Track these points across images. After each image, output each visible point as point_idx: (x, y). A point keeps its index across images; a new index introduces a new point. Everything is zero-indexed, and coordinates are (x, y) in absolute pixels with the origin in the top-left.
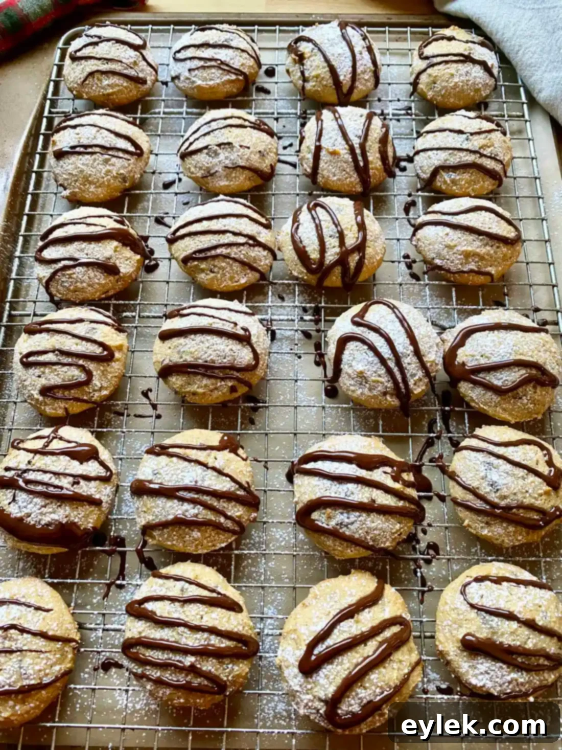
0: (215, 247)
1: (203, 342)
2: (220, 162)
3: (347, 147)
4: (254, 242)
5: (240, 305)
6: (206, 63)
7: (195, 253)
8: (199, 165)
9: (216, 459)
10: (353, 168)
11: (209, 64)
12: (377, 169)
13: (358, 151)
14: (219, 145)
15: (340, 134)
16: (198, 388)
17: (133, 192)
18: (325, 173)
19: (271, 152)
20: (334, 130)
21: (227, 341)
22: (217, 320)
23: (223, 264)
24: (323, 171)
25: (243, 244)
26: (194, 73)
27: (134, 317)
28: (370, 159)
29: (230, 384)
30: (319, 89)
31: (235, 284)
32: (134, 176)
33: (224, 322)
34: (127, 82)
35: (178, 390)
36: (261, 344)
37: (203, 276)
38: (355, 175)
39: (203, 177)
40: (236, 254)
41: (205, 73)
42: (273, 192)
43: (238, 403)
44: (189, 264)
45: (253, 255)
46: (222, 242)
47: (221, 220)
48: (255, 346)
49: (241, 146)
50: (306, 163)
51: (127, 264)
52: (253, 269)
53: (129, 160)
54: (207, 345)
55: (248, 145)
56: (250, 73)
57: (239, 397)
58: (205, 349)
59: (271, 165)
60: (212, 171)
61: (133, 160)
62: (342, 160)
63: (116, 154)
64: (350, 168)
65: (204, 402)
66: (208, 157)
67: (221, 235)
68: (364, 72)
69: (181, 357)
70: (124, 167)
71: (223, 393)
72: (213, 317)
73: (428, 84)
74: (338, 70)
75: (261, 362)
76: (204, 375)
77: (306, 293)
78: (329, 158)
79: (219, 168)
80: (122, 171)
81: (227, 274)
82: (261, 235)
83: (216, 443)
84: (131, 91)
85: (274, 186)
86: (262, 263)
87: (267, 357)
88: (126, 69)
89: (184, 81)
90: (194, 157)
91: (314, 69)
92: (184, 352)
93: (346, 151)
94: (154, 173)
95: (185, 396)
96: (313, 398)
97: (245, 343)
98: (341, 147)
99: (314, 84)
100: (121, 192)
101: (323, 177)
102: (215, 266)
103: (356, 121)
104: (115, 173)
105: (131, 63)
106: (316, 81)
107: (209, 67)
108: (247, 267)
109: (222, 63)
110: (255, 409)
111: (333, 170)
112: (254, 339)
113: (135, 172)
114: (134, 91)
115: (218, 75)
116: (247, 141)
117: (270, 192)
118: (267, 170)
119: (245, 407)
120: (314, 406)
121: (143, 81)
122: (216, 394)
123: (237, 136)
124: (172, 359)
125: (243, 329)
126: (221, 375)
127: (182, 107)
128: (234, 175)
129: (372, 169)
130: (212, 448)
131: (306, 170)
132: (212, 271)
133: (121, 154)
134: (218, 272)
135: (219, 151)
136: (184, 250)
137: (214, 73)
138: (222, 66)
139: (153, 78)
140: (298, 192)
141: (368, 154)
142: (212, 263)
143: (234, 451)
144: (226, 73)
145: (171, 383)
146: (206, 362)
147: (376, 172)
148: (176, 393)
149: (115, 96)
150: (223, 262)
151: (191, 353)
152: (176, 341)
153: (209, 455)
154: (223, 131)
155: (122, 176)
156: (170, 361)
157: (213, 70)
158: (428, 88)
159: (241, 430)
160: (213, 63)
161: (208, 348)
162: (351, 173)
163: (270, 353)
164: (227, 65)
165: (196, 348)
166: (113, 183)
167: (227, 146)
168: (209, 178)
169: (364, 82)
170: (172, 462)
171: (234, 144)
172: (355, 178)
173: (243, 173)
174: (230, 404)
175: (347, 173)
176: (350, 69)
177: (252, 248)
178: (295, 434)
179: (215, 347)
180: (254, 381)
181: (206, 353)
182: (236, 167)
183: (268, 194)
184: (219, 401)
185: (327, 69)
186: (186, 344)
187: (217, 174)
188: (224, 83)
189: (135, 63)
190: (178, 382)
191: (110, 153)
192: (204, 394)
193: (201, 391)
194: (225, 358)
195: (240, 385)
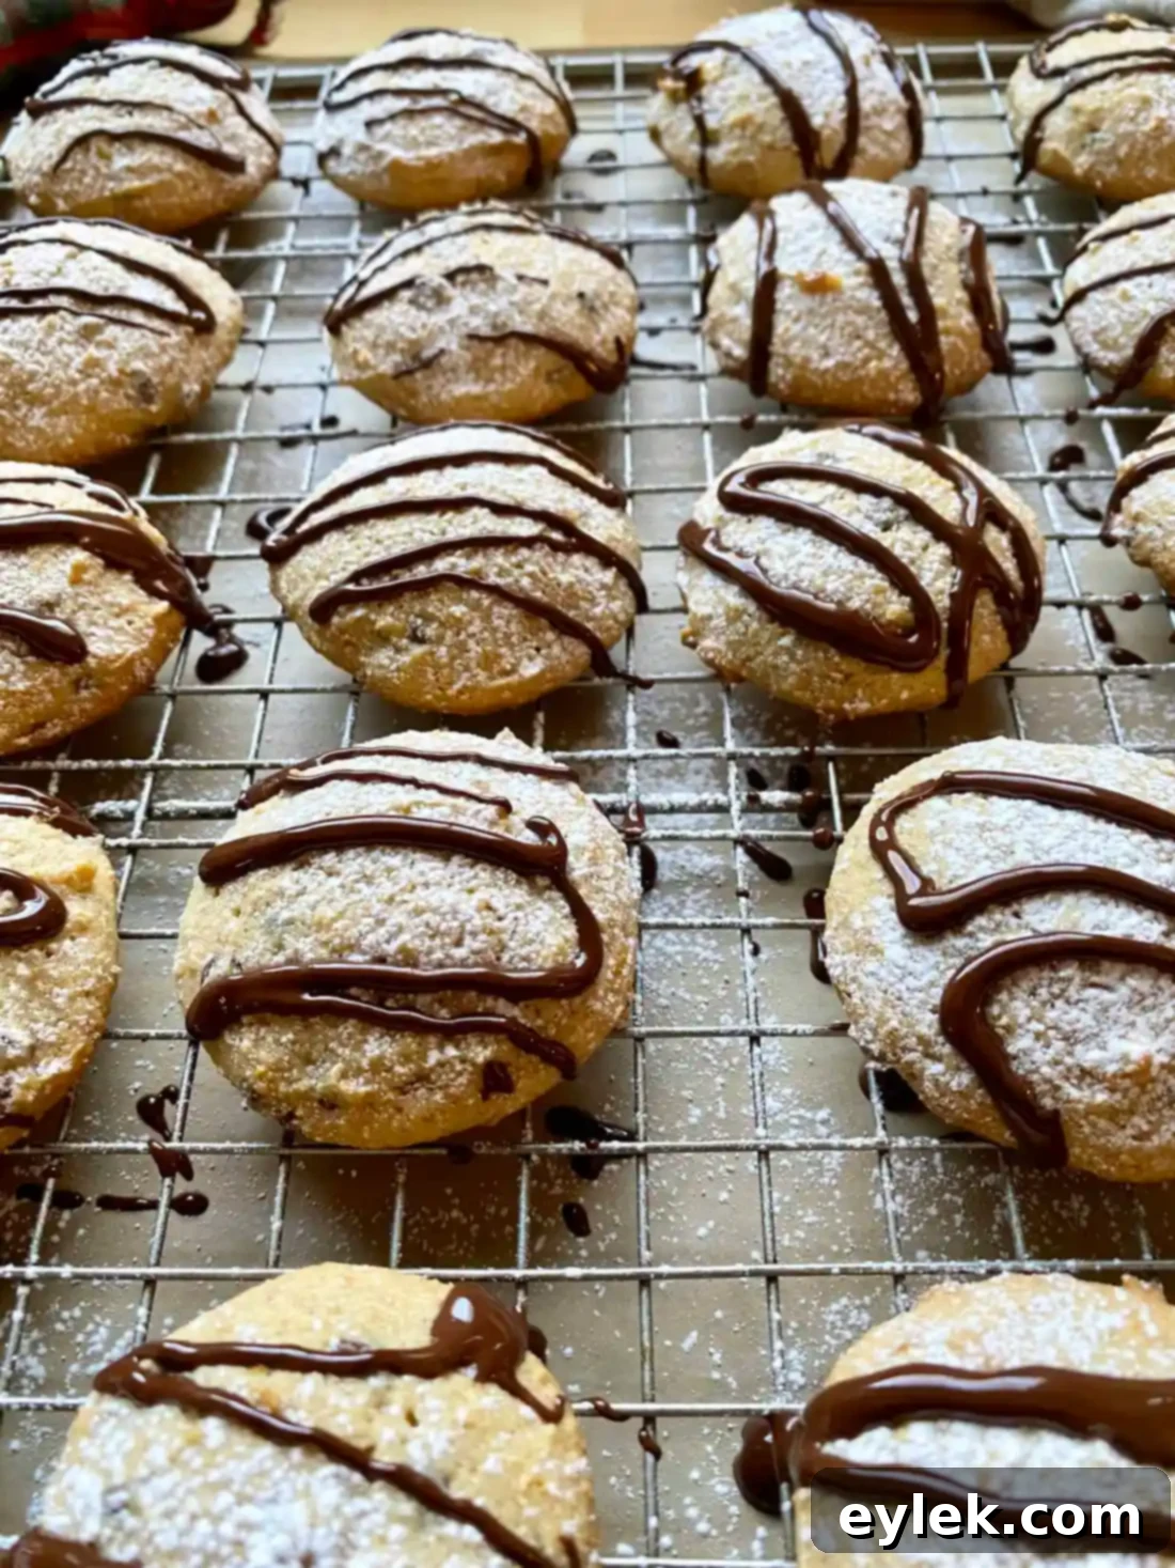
0: (429, 554)
1: (368, 879)
2: (452, 322)
3: (862, 266)
4: (570, 538)
5: (523, 746)
6: (415, 102)
7: (356, 577)
8: (388, 337)
9: (412, 1420)
10: (886, 330)
11: (424, 103)
12: (961, 334)
13: (898, 279)
14: (451, 276)
15: (836, 236)
16: (344, 1075)
17: (176, 439)
18: (795, 349)
19: (617, 304)
20: (813, 227)
21: (469, 873)
22: (434, 795)
23: (458, 610)
24: (786, 343)
25: (529, 542)
26: (380, 131)
27: (129, 816)
28: (938, 301)
29: (481, 1054)
30: (751, 158)
31: (502, 681)
32: (178, 387)
33: (461, 801)
34: (186, 162)
35: (260, 1086)
36: (609, 886)
37: (383, 657)
38: (895, 350)
39: (401, 374)
40: (502, 572)
41: (414, 129)
42: (628, 423)
43: (516, 1139)
44: (336, 620)
45: (565, 578)
46: (452, 535)
47: (449, 471)
48: (582, 892)
49: (521, 278)
50: (730, 335)
51: (119, 630)
52: (568, 628)
53: (162, 334)
54: (387, 888)
55: (544, 275)
56: (547, 135)
57: (521, 1115)
58: (377, 908)
59: (618, 341)
60: (427, 353)
61: (176, 336)
62: (850, 307)
63: (123, 314)
64: (875, 329)
65: (370, 1138)
66: (413, 311)
67: (450, 515)
68: (879, 111)
69: (280, 947)
70: (146, 353)
71: (455, 1100)
72: (416, 784)
73: (1071, 136)
74: (806, 103)
75: (610, 961)
76: (369, 1020)
77: (755, 724)
78: (806, 302)
79: (451, 343)
80: (138, 365)
81: (471, 644)
82: (593, 523)
83: (414, 1336)
84: (196, 187)
85: (627, 407)
86: (598, 611)
87: (632, 941)
88: (184, 127)
89: (352, 158)
90: (369, 316)
91: (733, 107)
92: (290, 922)
93: (861, 279)
94: (248, 387)
95: (291, 1116)
96: (823, 1114)
97: (542, 881)
98: (845, 271)
99: (734, 145)
100: (134, 436)
101: (788, 363)
102: (428, 619)
103: (879, 203)
104: (112, 369)
105: (199, 115)
106: (742, 137)
107: (425, 112)
108: (544, 622)
109: (464, 100)
110: (588, 1167)
111: (823, 338)
112: (578, 867)
113: (183, 376)
114: (205, 191)
115: (453, 131)
116: (539, 265)
117: (617, 424)
118: (606, 353)
119: (544, 1156)
120: (827, 1148)
121: (235, 166)
122: (422, 1100)
123: (507, 251)
124: (240, 958)
125: (532, 825)
126: (444, 1015)
127: (346, 232)
128: (497, 361)
129: (948, 332)
130: (392, 1363)
131: (728, 355)
132: (417, 639)
133: (137, 317)
134: (440, 640)
135: (450, 290)
136: (318, 577)
137: (439, 127)
138: (463, 108)
139: (266, 160)
140: (705, 418)
141: (931, 290)
142: (417, 608)
143: (501, 1373)
144: (472, 126)
145: (236, 1058)
146: (382, 960)
147: (960, 343)
148: (256, 1100)
149: (147, 201)
150: (459, 601)
151: (320, 926)
152: (261, 883)
153: (380, 1403)
154: (462, 240)
155: (137, 381)
156: (236, 964)
157: (438, 119)
158: (1076, 144)
159: (531, 1265)
160: (437, 101)
161: (391, 900)
162: (882, 344)
163: (642, 927)
164: (480, 106)
165: (339, 906)
166: (107, 401)
167: (475, 276)
168: (419, 376)
169: (883, 138)
170: (196, 1442)
171: (498, 271)
172: (893, 358)
173: (526, 356)
174: (483, 1149)
175: (868, 344)
176: (842, 99)
177: (561, 556)
178: (772, 1278)
179: (421, 897)
180: (584, 1040)
181: (381, 922)
182: (503, 338)
183: (612, 430)
184: (433, 1134)
185: (773, 100)
186: (301, 893)
187: (444, 360)
188: (470, 154)
189: (212, 116)
190: (263, 1054)
191: (106, 311)
192: (369, 1102)
193: (354, 1087)
194: (458, 943)
195: (525, 1059)
